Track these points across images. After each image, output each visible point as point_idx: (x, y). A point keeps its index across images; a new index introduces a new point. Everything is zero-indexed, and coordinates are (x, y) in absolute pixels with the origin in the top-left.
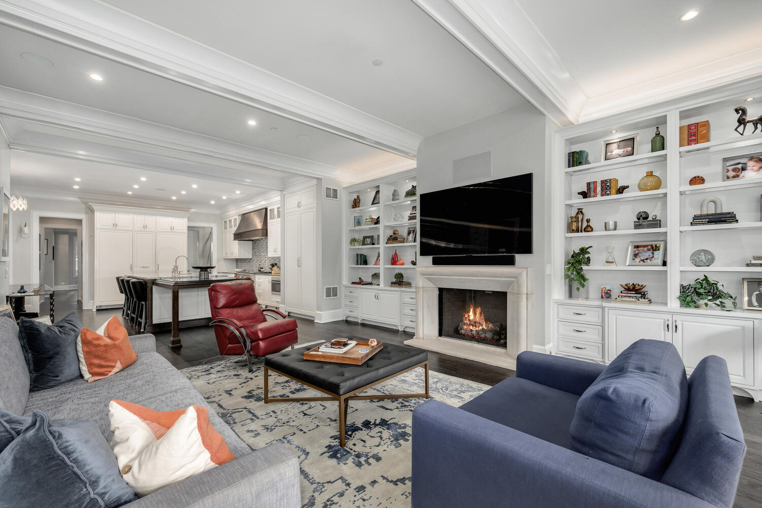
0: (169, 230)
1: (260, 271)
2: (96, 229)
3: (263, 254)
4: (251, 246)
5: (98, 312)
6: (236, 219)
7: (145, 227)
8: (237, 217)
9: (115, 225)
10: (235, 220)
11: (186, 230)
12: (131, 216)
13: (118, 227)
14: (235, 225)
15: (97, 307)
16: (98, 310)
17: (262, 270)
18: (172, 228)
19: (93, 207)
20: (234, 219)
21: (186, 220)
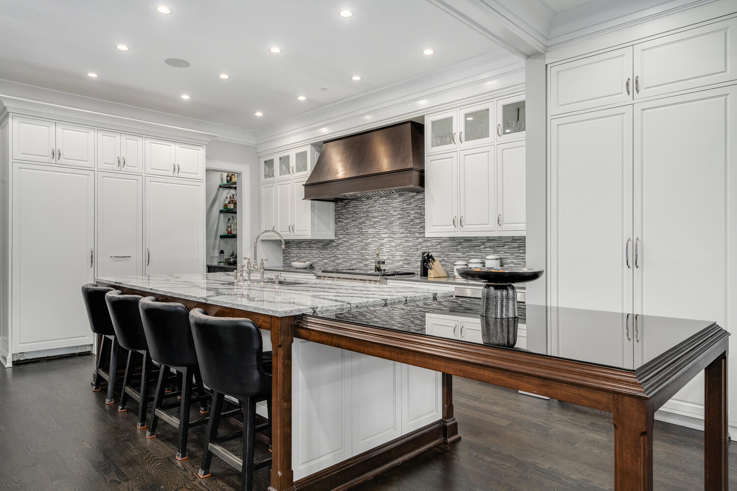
0: (171, 173)
1: (378, 269)
2: (11, 161)
3: (371, 231)
4: (332, 215)
5: (16, 367)
6: (305, 154)
7: (121, 162)
8: (308, 149)
9: (56, 154)
10: (301, 156)
11: (202, 175)
12: (92, 134)
13: (62, 160)
14: (301, 167)
15: (13, 355)
16: (16, 364)
17: (383, 267)
18: (176, 169)
19: (6, 104)
20: (298, 155)
21: (201, 152)
